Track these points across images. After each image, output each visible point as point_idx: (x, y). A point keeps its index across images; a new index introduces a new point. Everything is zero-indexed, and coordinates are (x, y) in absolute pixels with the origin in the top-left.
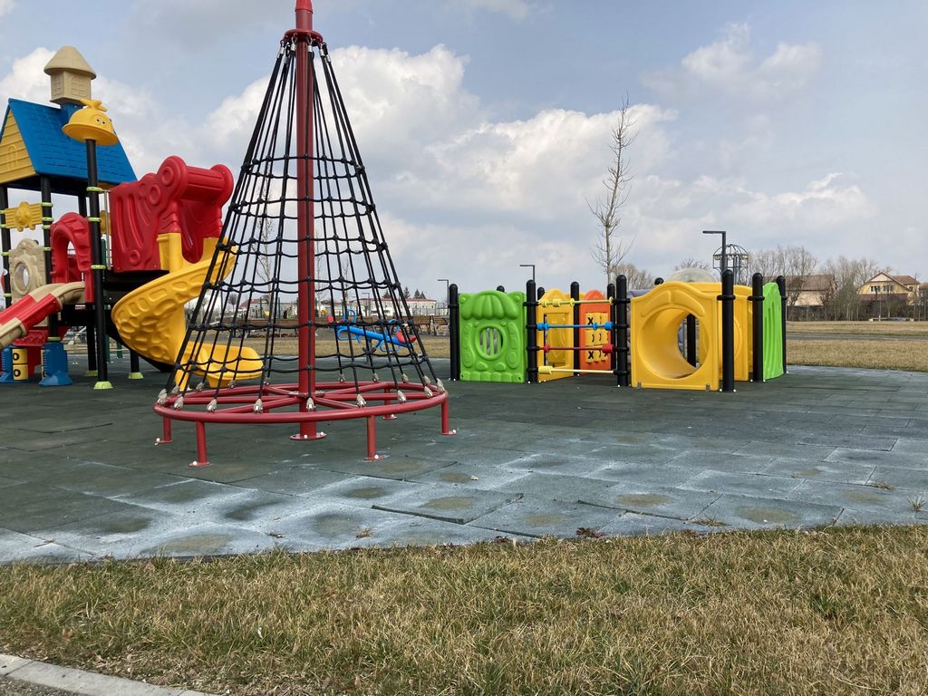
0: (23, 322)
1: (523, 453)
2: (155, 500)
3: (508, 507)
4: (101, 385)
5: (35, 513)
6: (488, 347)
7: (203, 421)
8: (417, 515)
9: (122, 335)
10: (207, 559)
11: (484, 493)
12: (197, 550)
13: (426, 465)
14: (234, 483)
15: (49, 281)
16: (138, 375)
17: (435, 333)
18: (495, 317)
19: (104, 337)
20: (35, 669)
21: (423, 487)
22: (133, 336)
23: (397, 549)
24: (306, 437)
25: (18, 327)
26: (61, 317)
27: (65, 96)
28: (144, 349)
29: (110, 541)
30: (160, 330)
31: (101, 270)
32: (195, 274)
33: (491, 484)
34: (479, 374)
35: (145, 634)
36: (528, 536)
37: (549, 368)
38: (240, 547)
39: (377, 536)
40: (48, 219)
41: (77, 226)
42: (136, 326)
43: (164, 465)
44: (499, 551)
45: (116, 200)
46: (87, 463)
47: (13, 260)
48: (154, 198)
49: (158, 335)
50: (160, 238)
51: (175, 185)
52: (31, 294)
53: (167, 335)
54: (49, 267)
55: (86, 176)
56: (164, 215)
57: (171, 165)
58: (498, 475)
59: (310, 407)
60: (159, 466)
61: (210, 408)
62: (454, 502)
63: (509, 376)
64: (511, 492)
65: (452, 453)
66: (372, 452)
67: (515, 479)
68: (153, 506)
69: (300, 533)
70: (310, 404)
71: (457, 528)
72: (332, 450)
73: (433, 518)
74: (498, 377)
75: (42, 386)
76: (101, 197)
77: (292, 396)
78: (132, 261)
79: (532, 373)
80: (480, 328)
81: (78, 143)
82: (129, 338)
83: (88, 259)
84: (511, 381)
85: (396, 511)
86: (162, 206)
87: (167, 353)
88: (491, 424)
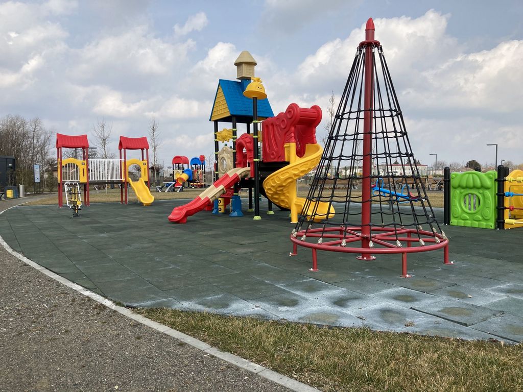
0: (225, 187)
1: (500, 282)
2: (297, 290)
3: (493, 319)
4: (257, 218)
5: (248, 290)
6: (470, 204)
7: (316, 248)
8: (437, 316)
9: (267, 194)
10: (330, 328)
11: (478, 307)
12: (324, 322)
13: (438, 284)
14: (334, 284)
15: (235, 167)
16: (272, 212)
17: (429, 189)
18: (474, 187)
19: (258, 194)
20: (268, 372)
21: (438, 299)
22: (272, 195)
23: (429, 337)
24: (365, 258)
25: (223, 189)
26: (239, 183)
27: (243, 76)
28: (277, 201)
29: (283, 310)
30: (285, 192)
31: (258, 162)
32: (302, 165)
33: (481, 302)
34: (463, 221)
35: (311, 364)
36: (510, 340)
37: (513, 221)
38: (345, 323)
39: (416, 327)
40: (235, 137)
41: (248, 140)
42: (274, 190)
43: (297, 269)
44: (493, 348)
45: (265, 126)
46: (262, 264)
47: (220, 156)
48: (283, 125)
49: (284, 194)
50: (286, 145)
51: (293, 119)
52: (228, 173)
53: (288, 195)
54: (235, 160)
55: (252, 115)
56: (288, 134)
57: (292, 108)
58: (485, 296)
59: (371, 246)
60: (295, 269)
61: (319, 242)
62: (459, 311)
63: (484, 224)
64: (495, 309)
65: (453, 278)
66: (405, 272)
67: (497, 300)
68: (297, 293)
69: (374, 319)
70: (371, 244)
71: (464, 329)
72: (381, 268)
73: (448, 320)
74: (476, 224)
75: (231, 216)
76: (259, 124)
77: (358, 236)
78: (272, 157)
79: (500, 222)
80: (464, 194)
81: (249, 99)
82: (270, 196)
83: (252, 156)
84: (485, 227)
85: (425, 313)
86: (286, 130)
87: (287, 204)
88: (475, 258)
